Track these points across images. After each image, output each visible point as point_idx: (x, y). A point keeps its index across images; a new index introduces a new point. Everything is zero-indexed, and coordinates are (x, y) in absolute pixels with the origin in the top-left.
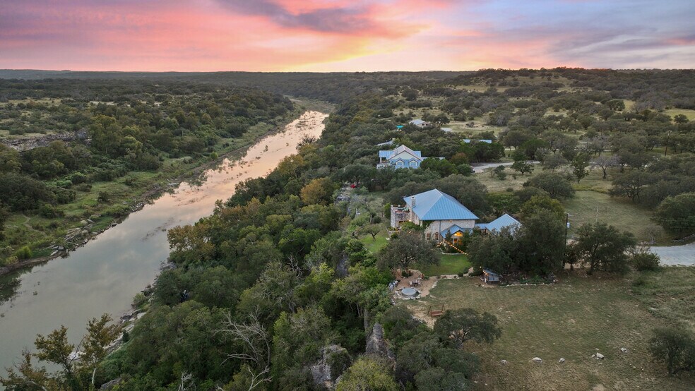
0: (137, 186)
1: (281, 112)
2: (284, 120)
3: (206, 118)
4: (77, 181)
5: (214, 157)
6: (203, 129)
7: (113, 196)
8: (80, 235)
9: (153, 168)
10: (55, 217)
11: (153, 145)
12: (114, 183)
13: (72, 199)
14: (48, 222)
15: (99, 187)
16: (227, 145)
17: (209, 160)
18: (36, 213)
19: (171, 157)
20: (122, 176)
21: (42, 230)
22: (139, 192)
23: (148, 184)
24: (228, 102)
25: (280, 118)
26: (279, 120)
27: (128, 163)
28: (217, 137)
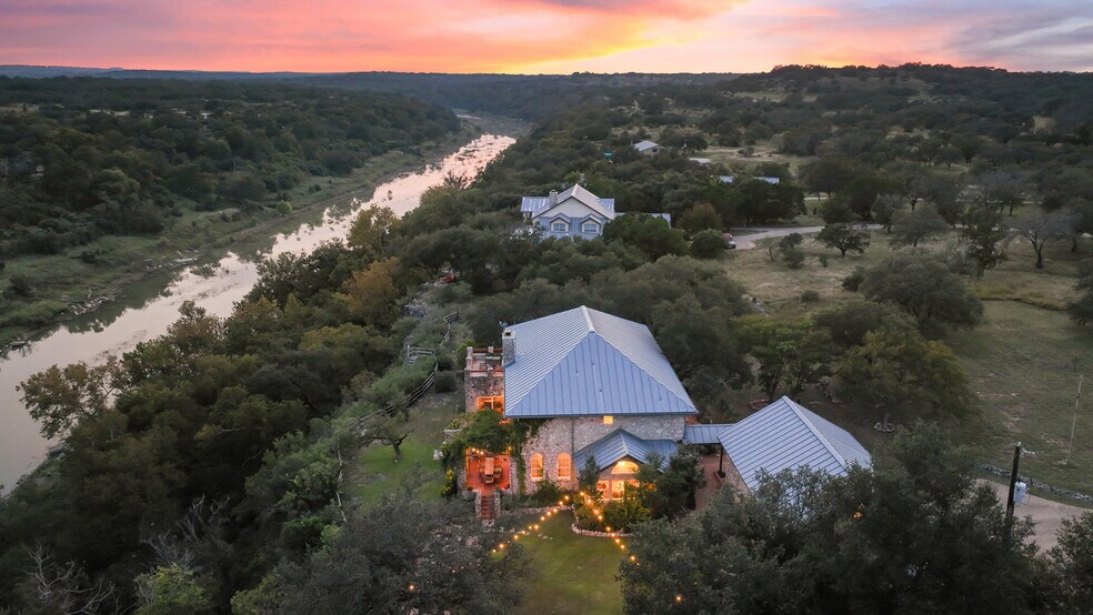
0: (107, 264)
1: (434, 134)
2: (437, 147)
3: (288, 141)
5: (284, 211)
6: (278, 160)
7: (45, 284)
9: (151, 229)
11: (168, 186)
12: (63, 258)
15: (21, 266)
16: (318, 188)
17: (275, 216)
19: (198, 209)
20: (83, 244)
22: (109, 275)
23: (131, 259)
24: (340, 114)
25: (432, 144)
26: (429, 148)
27: (103, 220)
28: (301, 174)
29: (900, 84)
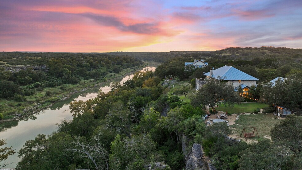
0: (66, 90)
1: (138, 65)
2: (138, 68)
3: (103, 64)
4: (37, 86)
5: (105, 80)
6: (101, 69)
7: (53, 93)
8: (31, 110)
9: (75, 83)
10: (21, 101)
11: (77, 74)
12: (55, 88)
13: (32, 94)
14: (17, 103)
15: (47, 89)
16: (112, 76)
17: (103, 81)
18: (12, 99)
19: (84, 79)
20: (59, 85)
21: (13, 107)
22: (66, 92)
23: (71, 89)
24: (114, 59)
25: (137, 67)
26: (136, 68)
27: (63, 80)
28: (107, 72)
29: (261, 51)
